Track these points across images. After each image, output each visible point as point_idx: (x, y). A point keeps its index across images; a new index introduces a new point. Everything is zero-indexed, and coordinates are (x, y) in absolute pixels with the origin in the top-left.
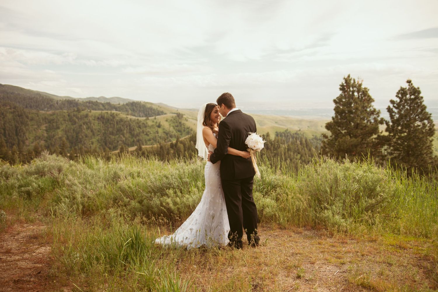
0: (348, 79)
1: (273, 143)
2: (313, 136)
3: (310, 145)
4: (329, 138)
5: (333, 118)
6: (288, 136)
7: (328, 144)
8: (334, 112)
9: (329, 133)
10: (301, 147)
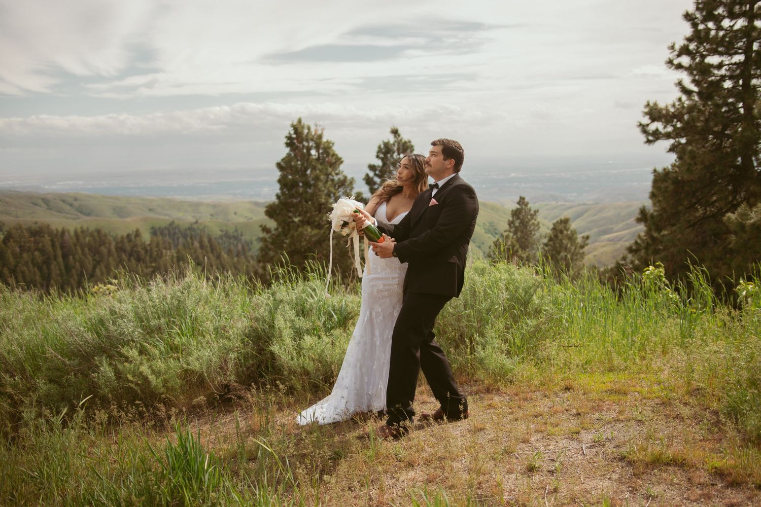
0: (298, 126)
1: (148, 248)
2: (221, 231)
3: (218, 249)
4: (273, 232)
5: (278, 197)
6: (174, 234)
7: (272, 243)
8: (278, 186)
9: (272, 224)
10: (202, 253)
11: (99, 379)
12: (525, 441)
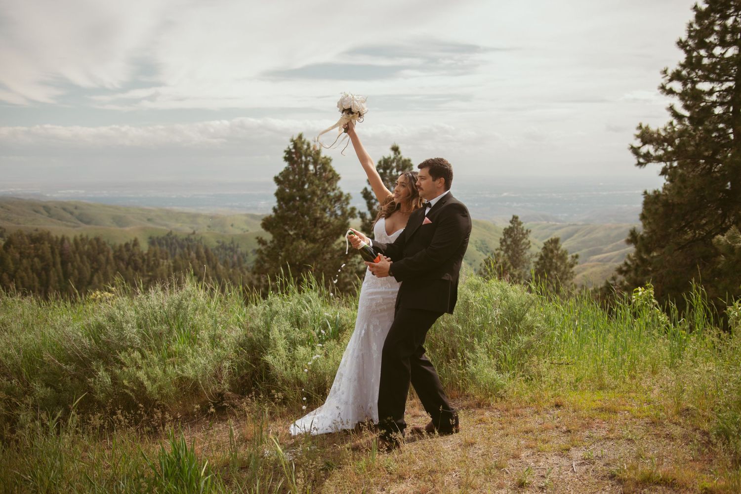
0: (298, 142)
3: (214, 259)
5: (275, 210)
6: (172, 244)
7: (268, 256)
8: (275, 199)
9: (268, 237)
10: (198, 263)
11: (95, 384)
12: (515, 457)
